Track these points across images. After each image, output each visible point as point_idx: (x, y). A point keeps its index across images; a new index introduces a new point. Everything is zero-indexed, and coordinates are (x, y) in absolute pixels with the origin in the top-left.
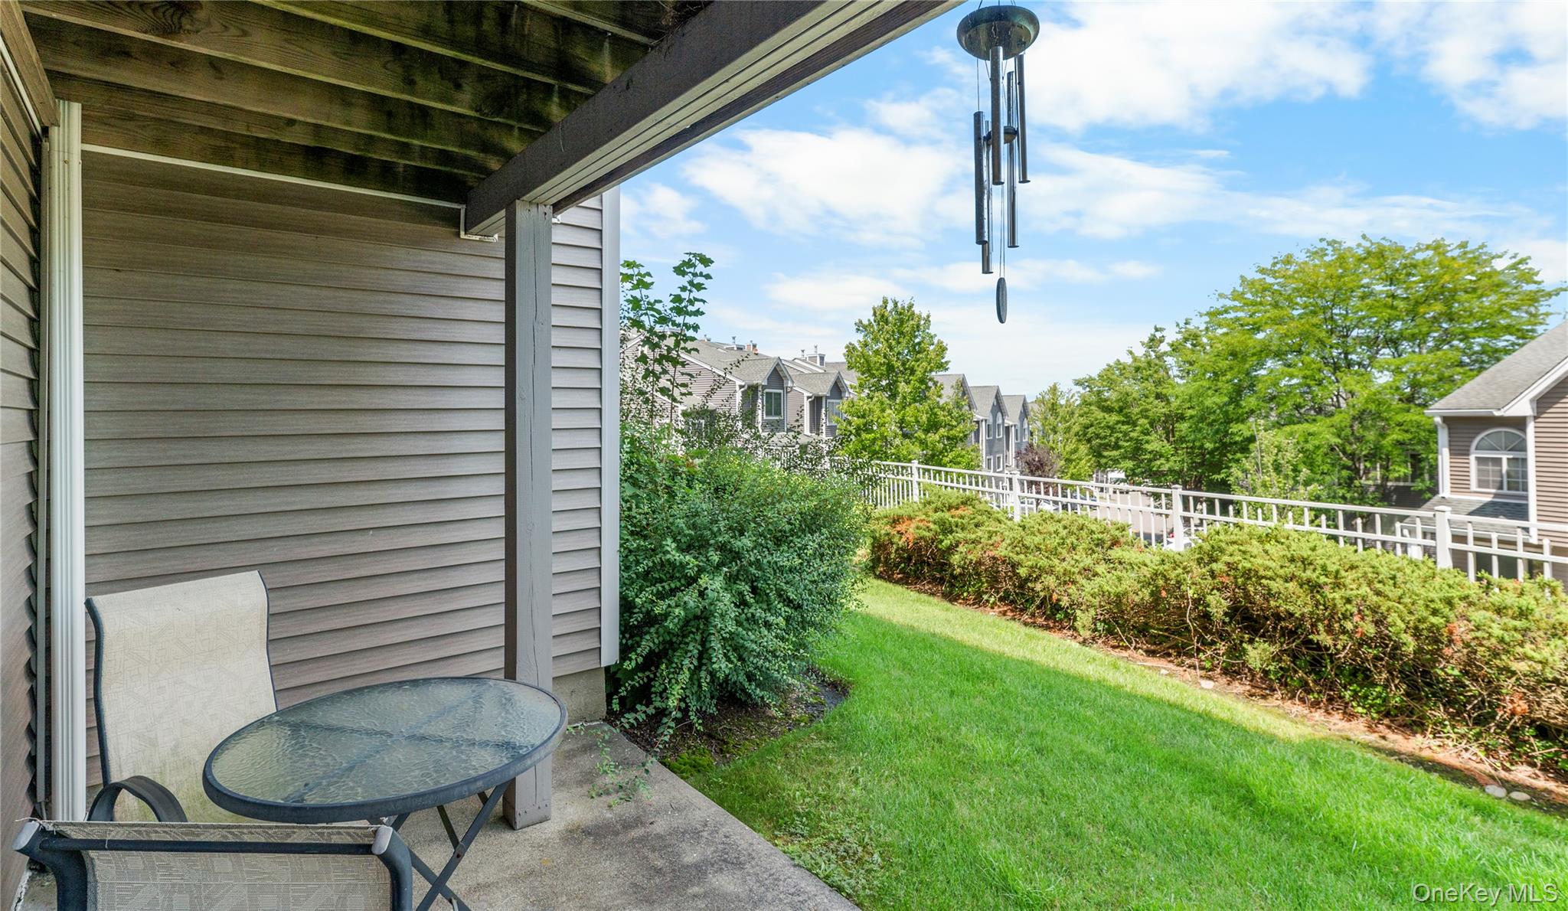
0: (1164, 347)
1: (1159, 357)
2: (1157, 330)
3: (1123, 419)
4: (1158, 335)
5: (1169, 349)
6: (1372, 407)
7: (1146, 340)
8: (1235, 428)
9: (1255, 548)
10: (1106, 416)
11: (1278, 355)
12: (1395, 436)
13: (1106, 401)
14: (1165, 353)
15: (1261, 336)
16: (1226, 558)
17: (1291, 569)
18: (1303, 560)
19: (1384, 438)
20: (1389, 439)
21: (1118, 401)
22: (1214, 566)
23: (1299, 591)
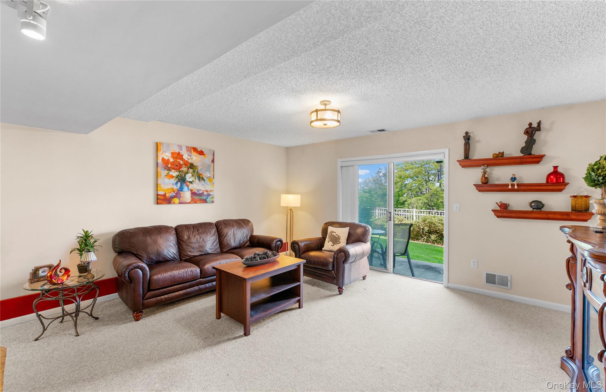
0: (381, 174)
1: (380, 177)
2: (380, 169)
3: (370, 195)
4: (380, 171)
5: (382, 175)
6: (435, 192)
7: (376, 172)
8: (401, 198)
9: (433, 218)
10: (365, 194)
11: (412, 178)
12: (441, 200)
13: (365, 190)
14: (382, 176)
15: (408, 172)
16: (428, 221)
17: (439, 221)
18: (441, 220)
19: (438, 201)
20: (439, 201)
21: (369, 190)
22: (426, 222)
23: (441, 225)
